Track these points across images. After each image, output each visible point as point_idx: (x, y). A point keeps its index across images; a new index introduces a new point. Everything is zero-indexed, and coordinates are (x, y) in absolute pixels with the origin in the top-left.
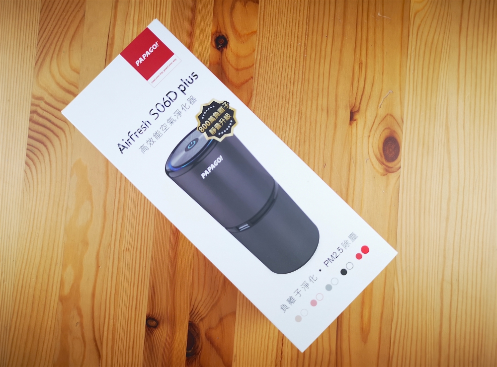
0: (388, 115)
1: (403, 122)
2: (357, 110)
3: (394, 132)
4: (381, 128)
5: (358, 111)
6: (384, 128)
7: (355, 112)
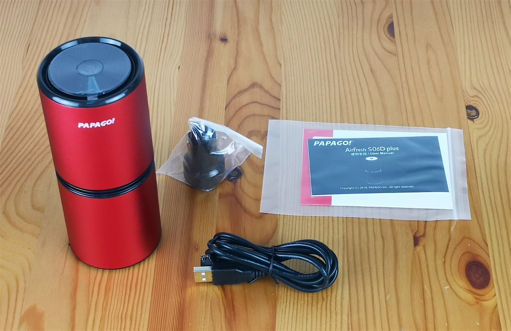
0: (464, 238)
1: (487, 245)
2: (422, 234)
3: (478, 255)
4: (459, 253)
5: (424, 235)
6: (462, 253)
7: (420, 237)
